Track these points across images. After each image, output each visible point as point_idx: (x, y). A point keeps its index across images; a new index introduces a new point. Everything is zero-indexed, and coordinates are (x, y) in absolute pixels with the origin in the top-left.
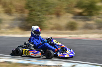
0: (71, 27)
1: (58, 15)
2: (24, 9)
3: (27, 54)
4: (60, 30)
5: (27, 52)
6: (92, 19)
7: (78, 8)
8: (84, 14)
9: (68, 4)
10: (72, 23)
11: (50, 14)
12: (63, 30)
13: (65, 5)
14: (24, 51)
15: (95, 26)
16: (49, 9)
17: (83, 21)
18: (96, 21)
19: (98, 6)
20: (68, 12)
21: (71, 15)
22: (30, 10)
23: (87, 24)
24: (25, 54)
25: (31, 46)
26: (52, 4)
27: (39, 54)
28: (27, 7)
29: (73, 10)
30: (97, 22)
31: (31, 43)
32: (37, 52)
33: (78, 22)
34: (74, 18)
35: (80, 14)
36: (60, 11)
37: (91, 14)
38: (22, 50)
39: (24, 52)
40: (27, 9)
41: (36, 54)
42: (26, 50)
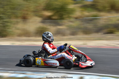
1: (25, 18)
4: (29, 36)
6: (63, 23)
7: (47, 11)
8: (54, 18)
9: (35, 5)
11: (17, 17)
12: (32, 37)
13: (32, 6)
15: (68, 32)
16: (15, 11)
17: (53, 26)
18: (68, 26)
20: (36, 16)
21: (39, 19)
23: (59, 29)
26: (18, 5)
29: (41, 13)
30: (70, 27)
33: (49, 27)
34: (43, 22)
35: (49, 18)
36: (27, 14)
37: (61, 18)
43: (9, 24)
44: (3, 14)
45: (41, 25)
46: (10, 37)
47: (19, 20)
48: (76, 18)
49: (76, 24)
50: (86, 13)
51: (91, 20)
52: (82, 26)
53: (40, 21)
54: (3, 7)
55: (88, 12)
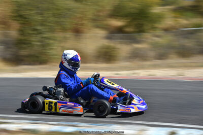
0: (107, 56)
1: (77, 32)
2: (10, 21)
3: (53, 110)
5: (53, 105)
6: (144, 39)
7: (116, 18)
8: (128, 29)
9: (96, 9)
10: (108, 48)
11: (64, 30)
12: (90, 63)
13: (90, 11)
14: (47, 104)
15: (152, 54)
19: (155, 13)
20: (98, 27)
21: (102, 33)
22: (21, 23)
23: (137, 49)
24: (49, 109)
25: (60, 92)
26: (66, 9)
27: (79, 109)
28: (15, 16)
29: (105, 22)
30: (155, 46)
31: (60, 87)
32: (74, 106)
33: (118, 46)
34: (108, 38)
35: (120, 30)
36: (82, 24)
37: (140, 30)
38: (44, 102)
39: (47, 106)
40: (16, 20)
41: (73, 109)
42: (51, 103)
43: (51, 42)
44: (42, 25)
45: (106, 43)
46: (54, 64)
47: (69, 35)
48: (166, 30)
49: (166, 40)
50: (184, 22)
51: (192, 33)
52: (176, 44)
53: (104, 35)
54: (41, 14)
55: (187, 20)
